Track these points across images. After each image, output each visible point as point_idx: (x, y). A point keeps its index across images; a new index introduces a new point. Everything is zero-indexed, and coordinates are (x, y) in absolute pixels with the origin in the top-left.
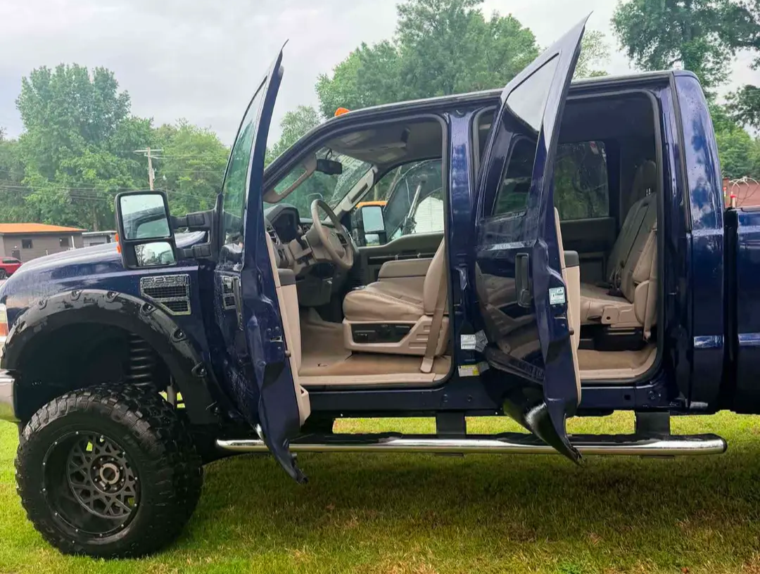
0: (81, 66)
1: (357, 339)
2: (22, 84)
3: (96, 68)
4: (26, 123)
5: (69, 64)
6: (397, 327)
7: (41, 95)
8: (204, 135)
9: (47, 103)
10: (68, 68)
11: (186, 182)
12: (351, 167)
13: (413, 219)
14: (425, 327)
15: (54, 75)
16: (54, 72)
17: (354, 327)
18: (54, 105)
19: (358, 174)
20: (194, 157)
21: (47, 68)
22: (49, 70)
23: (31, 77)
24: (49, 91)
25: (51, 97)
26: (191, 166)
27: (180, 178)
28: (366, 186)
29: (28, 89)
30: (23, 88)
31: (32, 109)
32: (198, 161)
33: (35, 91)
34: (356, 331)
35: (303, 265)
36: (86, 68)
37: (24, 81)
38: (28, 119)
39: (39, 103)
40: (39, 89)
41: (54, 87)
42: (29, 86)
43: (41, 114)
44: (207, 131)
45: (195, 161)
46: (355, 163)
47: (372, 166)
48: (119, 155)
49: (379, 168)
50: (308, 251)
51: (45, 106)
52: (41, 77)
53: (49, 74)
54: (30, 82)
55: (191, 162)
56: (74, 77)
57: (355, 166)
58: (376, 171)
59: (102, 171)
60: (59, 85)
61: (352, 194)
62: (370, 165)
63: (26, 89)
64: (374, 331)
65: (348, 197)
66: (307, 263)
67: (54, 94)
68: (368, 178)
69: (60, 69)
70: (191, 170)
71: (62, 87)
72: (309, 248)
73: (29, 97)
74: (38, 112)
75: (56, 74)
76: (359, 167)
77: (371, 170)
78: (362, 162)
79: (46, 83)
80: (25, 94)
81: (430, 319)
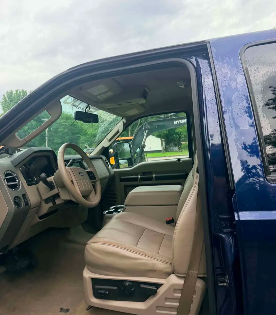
0: (25, 90)
1: (98, 295)
2: (3, 96)
3: (30, 91)
4: (3, 110)
5: (20, 89)
6: (142, 286)
7: (9, 100)
8: (68, 114)
9: (11, 103)
10: (20, 91)
11: (61, 131)
12: (108, 119)
13: (144, 144)
14: (175, 290)
15: (14, 93)
16: (15, 92)
17: (95, 281)
18: (14, 103)
19: (113, 124)
20: (64, 122)
21: (12, 91)
22: (13, 91)
23: (6, 94)
24: (12, 99)
25: (13, 101)
26: (63, 125)
27: (59, 129)
28: (118, 131)
29: (5, 98)
30: (3, 98)
31: (5, 105)
32: (66, 123)
33: (7, 99)
34: (97, 287)
35: (51, 204)
36: (26, 91)
37: (4, 95)
38: (4, 108)
39: (8, 103)
40: (9, 98)
41: (14, 97)
42: (5, 97)
43: (9, 107)
44: (70, 113)
45: (65, 123)
46: (110, 116)
47: (123, 118)
48: (37, 121)
49: (126, 120)
50: (55, 191)
51: (10, 104)
52: (10, 94)
53: (13, 93)
54: (6, 96)
55: (63, 123)
56: (21, 94)
57: (110, 118)
58: (125, 121)
59: (30, 127)
60: (16, 97)
61: (109, 136)
62: (121, 118)
63: (4, 98)
64: (116, 288)
65: (107, 139)
66: (54, 203)
67: (14, 100)
68: (120, 126)
69: (17, 91)
70: (63, 127)
71: (17, 97)
72: (56, 189)
73: (5, 101)
74: (8, 106)
75: (15, 93)
76: (113, 119)
77: (122, 121)
78: (115, 116)
79: (11, 96)
80: (4, 99)
81: (182, 282)
